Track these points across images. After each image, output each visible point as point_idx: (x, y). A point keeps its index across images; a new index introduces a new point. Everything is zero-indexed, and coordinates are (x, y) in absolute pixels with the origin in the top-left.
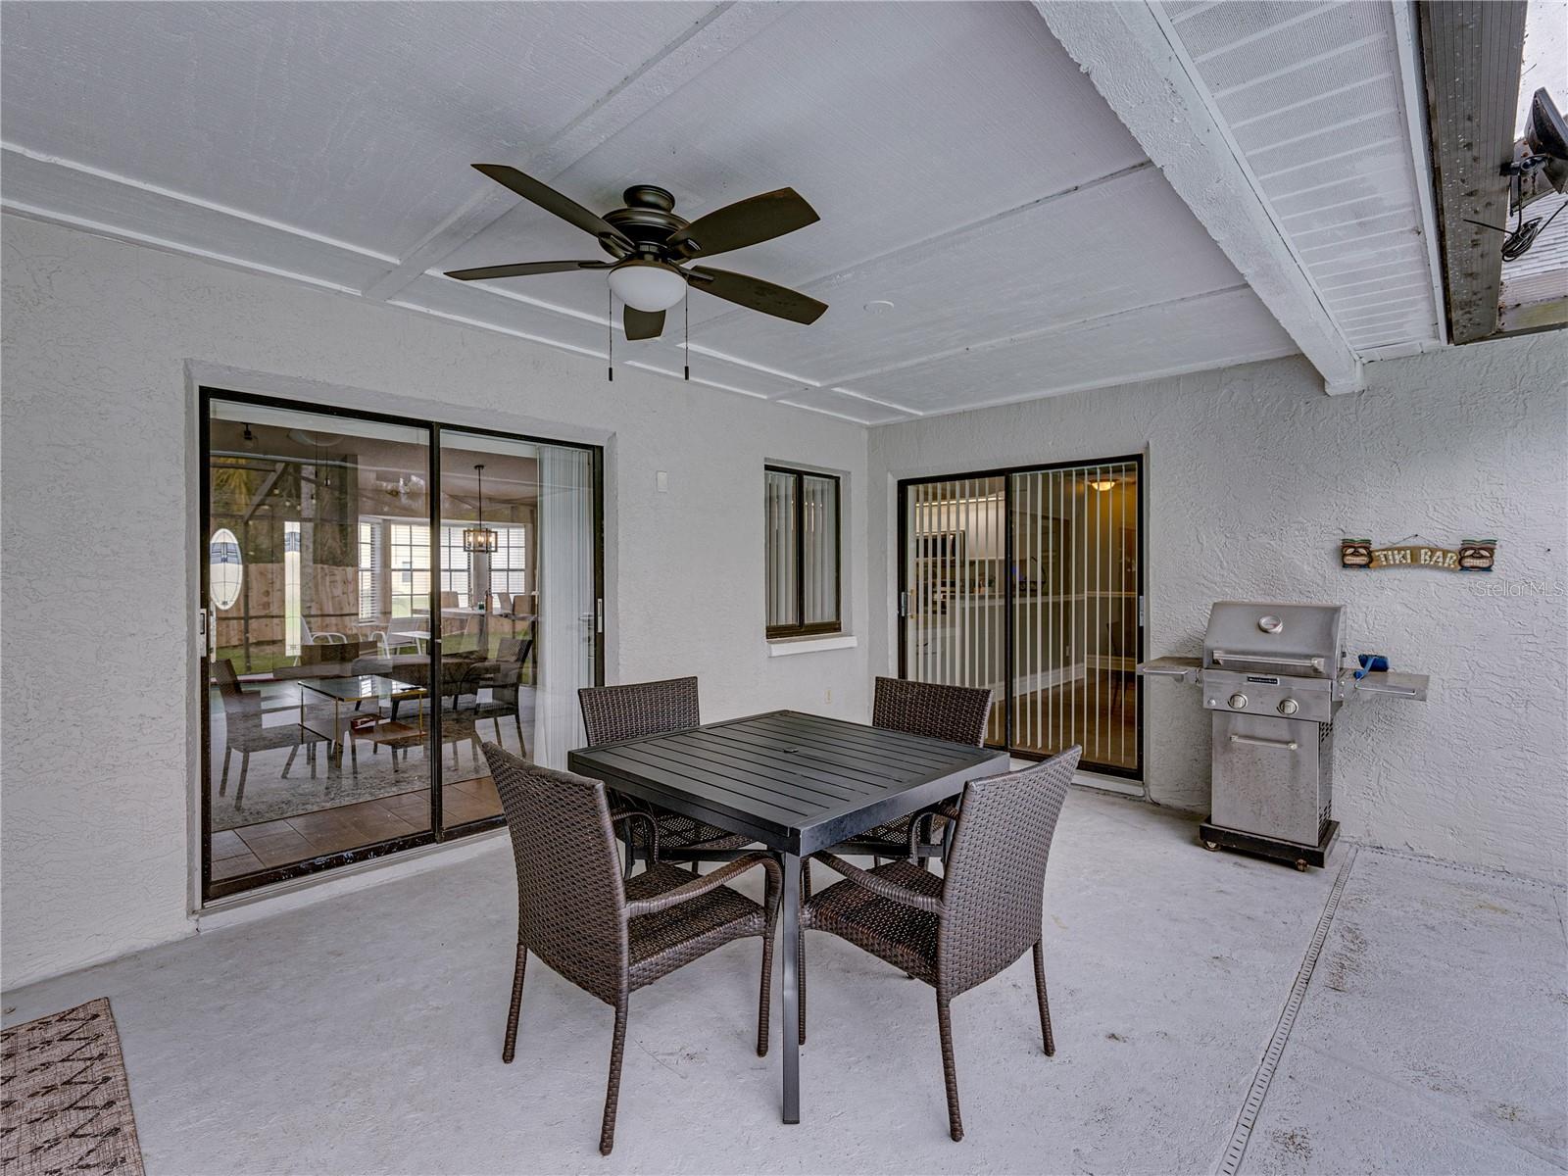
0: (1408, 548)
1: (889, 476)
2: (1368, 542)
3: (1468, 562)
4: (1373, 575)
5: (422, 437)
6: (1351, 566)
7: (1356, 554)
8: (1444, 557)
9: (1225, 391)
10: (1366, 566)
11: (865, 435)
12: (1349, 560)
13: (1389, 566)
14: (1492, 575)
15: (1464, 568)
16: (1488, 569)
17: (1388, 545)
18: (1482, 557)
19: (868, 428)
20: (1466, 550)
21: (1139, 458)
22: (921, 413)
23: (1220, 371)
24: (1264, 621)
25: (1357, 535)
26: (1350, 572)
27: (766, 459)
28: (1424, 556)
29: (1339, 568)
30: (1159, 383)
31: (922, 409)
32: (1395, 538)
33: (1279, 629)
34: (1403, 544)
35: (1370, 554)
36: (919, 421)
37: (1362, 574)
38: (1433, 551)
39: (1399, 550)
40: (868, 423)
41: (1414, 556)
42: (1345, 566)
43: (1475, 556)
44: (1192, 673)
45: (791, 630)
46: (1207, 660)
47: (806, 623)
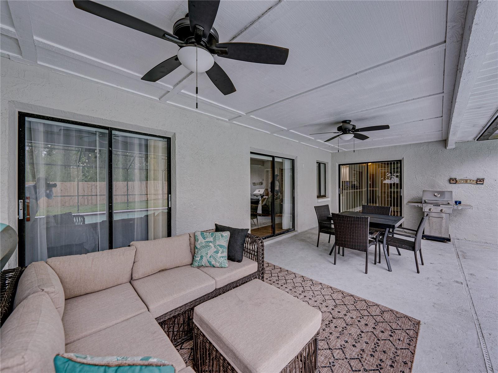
0: (465, 180)
1: (337, 163)
2: (456, 178)
3: (478, 183)
4: (457, 185)
6: (452, 183)
7: (453, 181)
8: (473, 182)
9: (422, 148)
10: (455, 183)
11: (331, 154)
12: (451, 182)
13: (460, 183)
14: (483, 185)
15: (477, 184)
16: (483, 184)
17: (460, 179)
18: (481, 181)
19: (331, 153)
20: (478, 180)
21: (400, 161)
22: (346, 150)
23: (421, 143)
24: (435, 194)
25: (453, 177)
26: (451, 184)
27: (317, 161)
28: (468, 181)
29: (449, 184)
30: (406, 146)
31: (347, 149)
32: (462, 178)
33: (439, 196)
34: (464, 179)
35: (456, 181)
36: (345, 152)
37: (454, 185)
38: (470, 180)
39: (463, 180)
40: (332, 152)
41: (466, 181)
42: (450, 183)
43: (480, 181)
44: (420, 205)
45: (319, 196)
46: (423, 202)
47: (321, 195)
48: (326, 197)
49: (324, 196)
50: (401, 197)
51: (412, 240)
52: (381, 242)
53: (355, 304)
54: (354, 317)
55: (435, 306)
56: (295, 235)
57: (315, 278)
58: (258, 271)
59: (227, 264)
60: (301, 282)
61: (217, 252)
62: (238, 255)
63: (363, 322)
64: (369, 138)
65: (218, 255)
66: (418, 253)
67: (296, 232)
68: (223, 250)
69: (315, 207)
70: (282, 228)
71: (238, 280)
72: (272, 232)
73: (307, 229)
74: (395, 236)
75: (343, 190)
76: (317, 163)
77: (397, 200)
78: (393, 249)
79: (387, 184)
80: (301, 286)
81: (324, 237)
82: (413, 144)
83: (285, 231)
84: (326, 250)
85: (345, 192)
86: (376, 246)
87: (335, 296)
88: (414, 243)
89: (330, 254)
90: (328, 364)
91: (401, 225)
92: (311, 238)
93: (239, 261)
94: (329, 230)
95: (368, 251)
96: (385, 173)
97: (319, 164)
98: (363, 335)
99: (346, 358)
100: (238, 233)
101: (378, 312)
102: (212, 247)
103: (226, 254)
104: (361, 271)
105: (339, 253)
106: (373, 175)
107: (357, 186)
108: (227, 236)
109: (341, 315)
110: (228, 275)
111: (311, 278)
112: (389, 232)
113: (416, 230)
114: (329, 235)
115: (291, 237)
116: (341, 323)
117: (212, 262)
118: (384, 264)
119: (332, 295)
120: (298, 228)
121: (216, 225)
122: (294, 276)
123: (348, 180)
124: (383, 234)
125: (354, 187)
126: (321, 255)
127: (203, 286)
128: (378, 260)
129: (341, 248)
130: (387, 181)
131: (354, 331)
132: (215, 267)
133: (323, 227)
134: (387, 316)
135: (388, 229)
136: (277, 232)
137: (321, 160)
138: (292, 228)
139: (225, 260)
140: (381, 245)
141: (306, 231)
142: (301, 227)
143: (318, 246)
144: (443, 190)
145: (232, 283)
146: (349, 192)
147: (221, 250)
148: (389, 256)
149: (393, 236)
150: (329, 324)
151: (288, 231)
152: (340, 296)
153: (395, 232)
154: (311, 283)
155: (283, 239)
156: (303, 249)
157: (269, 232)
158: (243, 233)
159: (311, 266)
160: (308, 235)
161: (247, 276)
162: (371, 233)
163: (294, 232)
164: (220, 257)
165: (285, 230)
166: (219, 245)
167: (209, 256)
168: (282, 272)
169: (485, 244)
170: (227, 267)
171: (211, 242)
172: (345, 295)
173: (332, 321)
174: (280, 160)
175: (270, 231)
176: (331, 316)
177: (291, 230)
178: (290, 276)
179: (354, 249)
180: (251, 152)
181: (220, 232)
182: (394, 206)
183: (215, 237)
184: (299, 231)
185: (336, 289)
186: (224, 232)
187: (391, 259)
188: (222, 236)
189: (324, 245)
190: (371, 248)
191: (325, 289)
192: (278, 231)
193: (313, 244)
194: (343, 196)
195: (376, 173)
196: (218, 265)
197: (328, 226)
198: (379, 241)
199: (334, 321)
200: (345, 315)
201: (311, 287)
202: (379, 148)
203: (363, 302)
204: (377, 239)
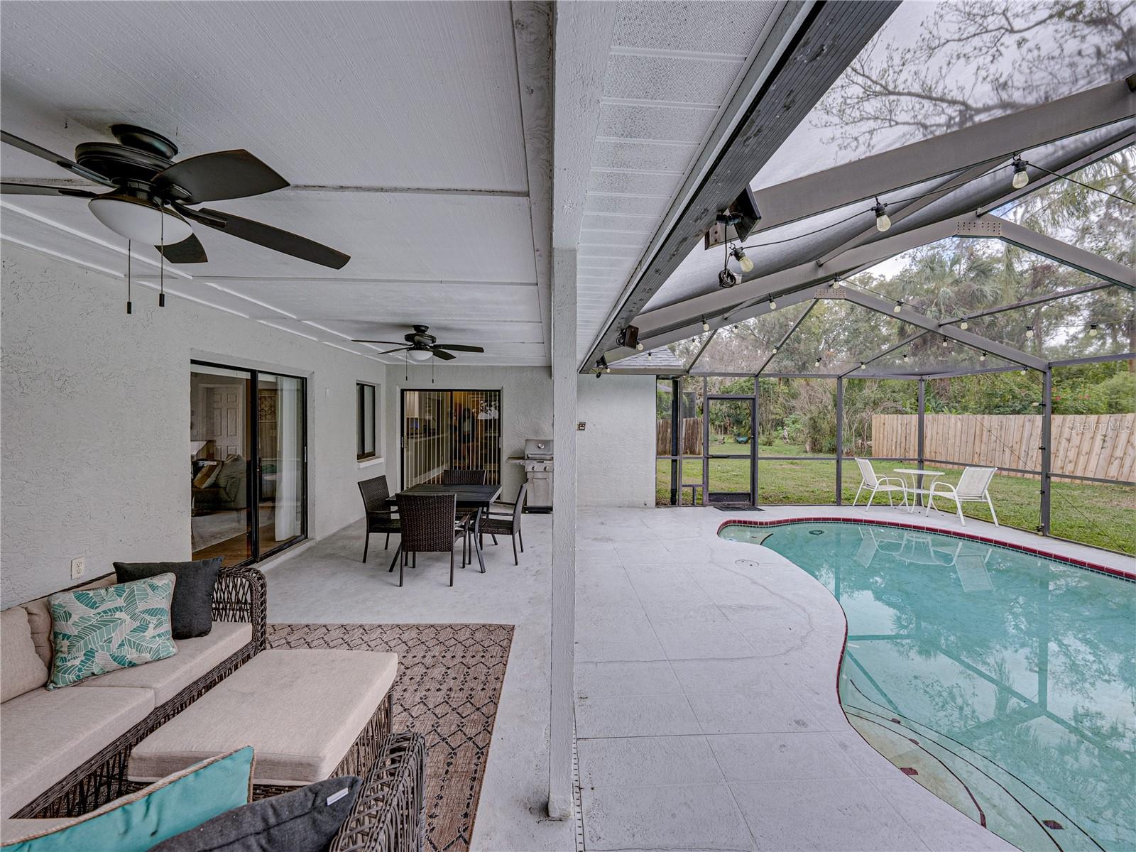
1: (397, 387)
3: (580, 427)
5: (247, 376)
9: (525, 374)
11: (384, 368)
14: (585, 431)
15: (580, 429)
16: (585, 429)
18: (583, 426)
19: (387, 365)
21: (499, 391)
23: (524, 367)
24: (539, 445)
27: (357, 380)
30: (506, 368)
33: (543, 447)
40: (388, 363)
44: (521, 462)
45: (362, 456)
46: (526, 457)
47: (366, 452)
48: (374, 455)
49: (372, 454)
50: (499, 449)
51: (510, 518)
52: (472, 529)
53: (437, 637)
54: (437, 654)
55: (531, 601)
56: (310, 549)
57: (367, 620)
58: (252, 640)
59: (173, 647)
60: (342, 636)
61: (143, 628)
62: (201, 621)
63: (449, 655)
64: (454, 357)
65: (145, 634)
66: (517, 536)
67: (312, 541)
68: (160, 619)
69: (358, 483)
70: (273, 539)
71: (208, 673)
72: (250, 553)
73: (334, 529)
74: (491, 517)
75: (408, 438)
76: (358, 384)
77: (495, 454)
78: (487, 538)
79: (482, 420)
80: (343, 642)
81: (378, 539)
82: (515, 367)
83: (285, 544)
84: (381, 564)
85: (412, 442)
86: (465, 537)
87: (405, 637)
88: (511, 523)
89: (391, 570)
90: (406, 728)
91: (499, 498)
92: (350, 548)
93: (204, 633)
94: (388, 525)
95: (455, 549)
96: (478, 401)
97: (361, 387)
98: (449, 671)
99: (429, 710)
100: (197, 571)
101: (468, 634)
102: (123, 621)
103: (167, 627)
104: (444, 585)
105: (406, 564)
106: (460, 405)
107: (434, 430)
108: (168, 585)
109: (417, 660)
110: (185, 668)
111: (360, 623)
112: (483, 512)
113: (515, 503)
114: (386, 534)
115: (300, 555)
116: (419, 670)
117: (128, 656)
118: (475, 564)
119: (401, 637)
120: (314, 532)
121: (115, 565)
122: (324, 630)
123: (416, 415)
124: (474, 517)
125: (427, 430)
126: (373, 576)
127: (123, 711)
128: (467, 561)
129: (410, 554)
130: (482, 416)
131: (437, 672)
132: (138, 665)
133: (376, 521)
134: (478, 635)
135: (481, 508)
136: (263, 550)
137: (365, 379)
138: (299, 534)
139: (168, 639)
140: (472, 535)
141: (334, 535)
142: (322, 527)
143: (364, 561)
144: (548, 439)
145: (195, 683)
146: (421, 442)
147: (154, 620)
148: (482, 549)
149: (487, 517)
150: (401, 679)
151: (291, 543)
152: (414, 633)
153: (490, 511)
154: (362, 631)
155: (281, 565)
156: (334, 574)
157: (241, 556)
158: (208, 569)
159: (357, 602)
160: (340, 544)
161: (230, 658)
162: (458, 518)
163: (307, 541)
164: (154, 637)
165: (283, 543)
166: (143, 612)
167: (115, 644)
168: (295, 632)
169: (587, 508)
170: (175, 655)
171: (119, 609)
172: (421, 629)
173: (404, 673)
174: (271, 379)
175: (244, 552)
176: (403, 667)
177: (300, 538)
178: (315, 633)
179: (433, 551)
180: (191, 360)
181: (142, 581)
182: (490, 462)
183: (130, 595)
184: (318, 538)
185: (406, 625)
186: (159, 577)
187: (485, 554)
188: (153, 588)
189: (377, 555)
190: (459, 543)
191: (388, 632)
192: (267, 547)
193: (354, 560)
194: (408, 451)
195: (465, 402)
196: (148, 657)
197: (385, 517)
198: (470, 529)
199: (408, 672)
200: (424, 657)
201: (363, 637)
202: (469, 366)
203: (449, 629)
204: (467, 527)
